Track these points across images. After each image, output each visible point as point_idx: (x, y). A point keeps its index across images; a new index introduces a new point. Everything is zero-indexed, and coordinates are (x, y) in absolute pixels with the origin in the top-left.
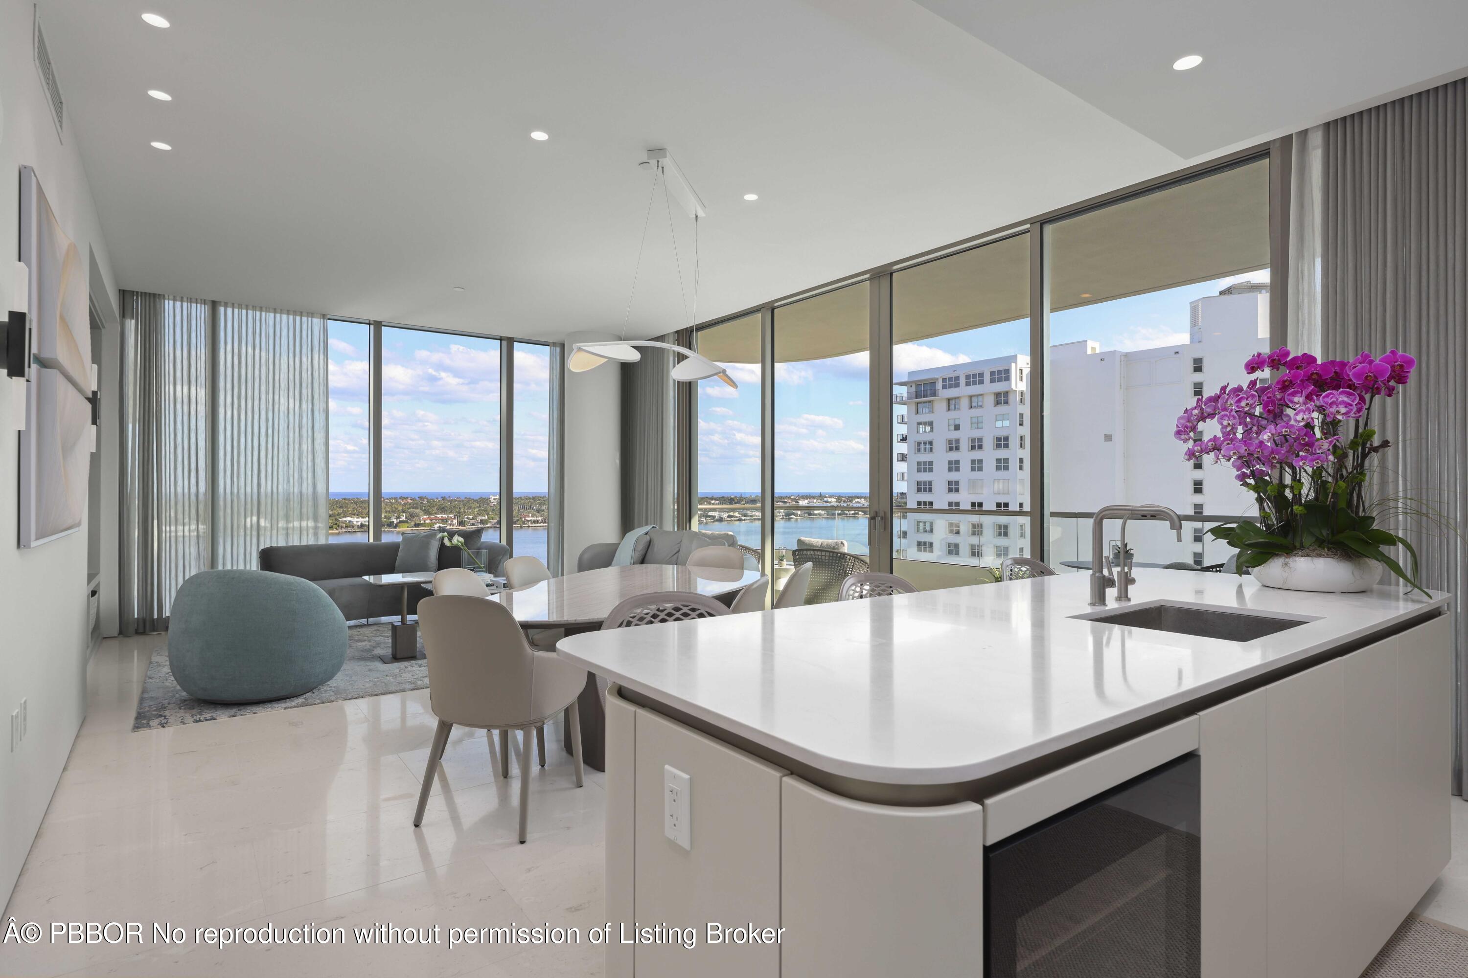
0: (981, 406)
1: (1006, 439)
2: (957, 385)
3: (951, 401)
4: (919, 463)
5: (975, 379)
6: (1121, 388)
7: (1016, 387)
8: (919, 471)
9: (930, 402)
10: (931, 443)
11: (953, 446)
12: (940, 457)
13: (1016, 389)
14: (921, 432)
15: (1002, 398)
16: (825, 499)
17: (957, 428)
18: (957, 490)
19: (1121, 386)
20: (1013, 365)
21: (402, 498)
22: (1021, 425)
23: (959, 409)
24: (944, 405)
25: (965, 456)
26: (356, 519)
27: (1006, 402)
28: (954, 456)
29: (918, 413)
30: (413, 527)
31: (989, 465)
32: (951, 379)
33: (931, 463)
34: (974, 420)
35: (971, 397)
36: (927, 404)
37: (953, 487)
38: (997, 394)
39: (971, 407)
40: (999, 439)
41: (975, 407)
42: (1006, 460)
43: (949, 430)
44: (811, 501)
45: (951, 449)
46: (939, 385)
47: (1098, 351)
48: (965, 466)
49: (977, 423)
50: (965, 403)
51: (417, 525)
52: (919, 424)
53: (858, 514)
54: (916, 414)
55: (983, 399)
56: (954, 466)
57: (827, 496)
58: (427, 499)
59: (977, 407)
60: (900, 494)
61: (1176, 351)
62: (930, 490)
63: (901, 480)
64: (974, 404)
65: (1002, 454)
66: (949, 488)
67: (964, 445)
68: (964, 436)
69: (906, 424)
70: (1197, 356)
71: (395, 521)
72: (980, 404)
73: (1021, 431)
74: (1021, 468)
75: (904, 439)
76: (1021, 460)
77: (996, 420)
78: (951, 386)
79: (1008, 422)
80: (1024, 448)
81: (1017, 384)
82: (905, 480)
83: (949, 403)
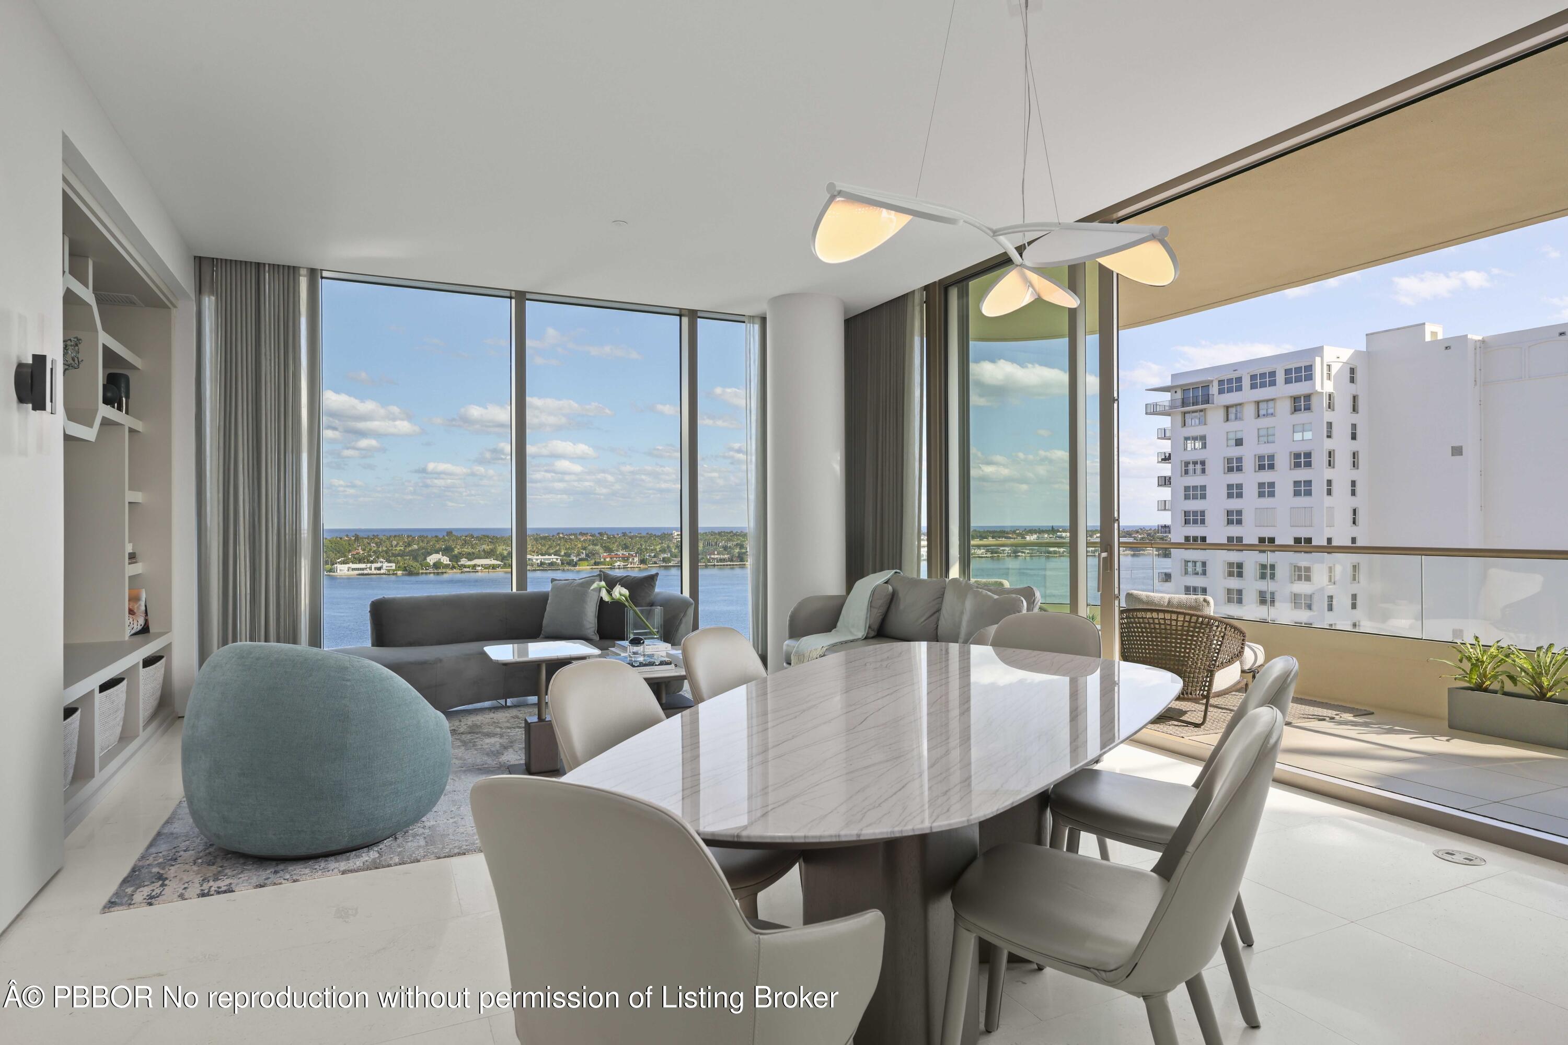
0: (1272, 414)
1: (1308, 455)
2: (1239, 389)
3: (1230, 410)
4: (1187, 489)
5: (1262, 379)
6: (1475, 384)
7: (1322, 388)
8: (1187, 497)
9: (1201, 411)
10: (1203, 463)
11: (1233, 466)
12: (1216, 480)
13: (1322, 391)
14: (1189, 448)
15: (1302, 404)
17: (1239, 442)
18: (1239, 522)
19: (1475, 381)
20: (1318, 360)
21: (582, 534)
22: (1329, 436)
23: (1241, 419)
24: (1221, 413)
25: (1250, 479)
26: (535, 557)
27: (1308, 408)
28: (1235, 478)
29: (1185, 425)
30: (593, 565)
31: (1284, 488)
32: (1230, 381)
33: (1203, 488)
34: (1263, 432)
35: (1258, 403)
36: (1197, 414)
37: (1234, 517)
38: (1294, 398)
39: (1259, 416)
40: (1297, 456)
41: (1264, 415)
42: (1308, 483)
43: (1227, 446)
44: (1040, 536)
45: (1230, 470)
46: (1214, 389)
47: (1440, 337)
48: (1250, 490)
49: (1266, 436)
50: (1249, 410)
51: (596, 564)
52: (1187, 439)
54: (1182, 427)
55: (1275, 404)
56: (1235, 491)
57: (1061, 530)
58: (607, 535)
59: (1266, 415)
60: (1162, 527)
61: (1562, 331)
62: (1203, 522)
63: (1161, 510)
64: (1262, 412)
65: (1302, 474)
66: (1228, 519)
67: (1249, 464)
68: (1249, 453)
69: (1170, 439)
71: (575, 559)
72: (1270, 411)
73: (1329, 444)
74: (1329, 492)
75: (1167, 459)
76: (1329, 482)
77: (1294, 432)
78: (1230, 390)
79: (1310, 433)
80: (1334, 467)
81: (1323, 385)
82: (1168, 510)
83: (1228, 412)
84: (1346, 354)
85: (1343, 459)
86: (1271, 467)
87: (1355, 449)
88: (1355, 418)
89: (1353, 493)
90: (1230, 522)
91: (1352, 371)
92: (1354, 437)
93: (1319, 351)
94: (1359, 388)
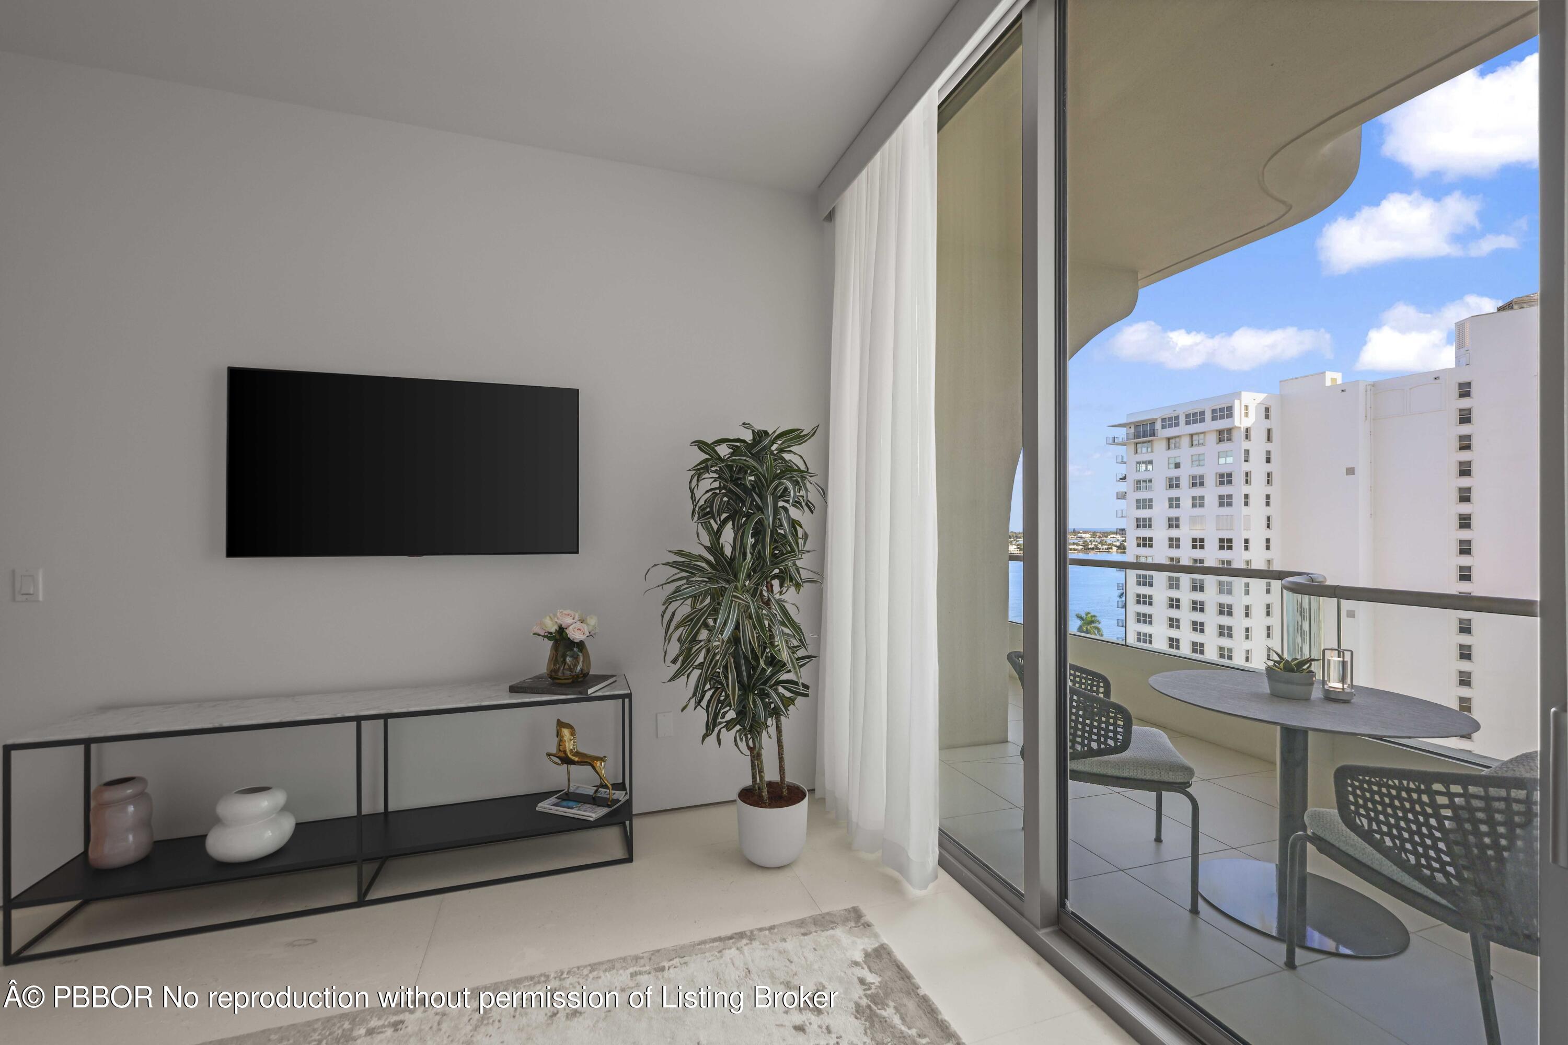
0: (1203, 444)
1: (1230, 475)
2: (1177, 425)
3: (1171, 441)
4: (1138, 501)
5: (1195, 417)
6: (1366, 419)
7: (1241, 424)
8: (1138, 507)
10: (1151, 481)
11: (1173, 483)
12: (1160, 494)
13: (1240, 426)
14: (1140, 470)
15: (1224, 435)
16: (1079, 535)
17: (1177, 466)
18: (1177, 526)
19: (1366, 416)
20: (1237, 402)
22: (1246, 461)
23: (1179, 448)
24: (1164, 444)
25: (1186, 494)
27: (1229, 439)
28: (1174, 493)
29: (1137, 452)
32: (1170, 419)
33: (1151, 500)
34: (1194, 458)
35: (1192, 436)
36: (1146, 444)
37: (1173, 523)
38: (1219, 432)
39: (1192, 445)
40: (1221, 476)
41: (1196, 445)
42: (1230, 496)
43: (1169, 468)
45: (1171, 486)
46: (1158, 425)
47: (1339, 382)
48: (1186, 503)
49: (1198, 460)
50: (1185, 441)
52: (1138, 463)
53: (1112, 548)
54: (1135, 454)
55: (1205, 436)
56: (1174, 503)
59: (1199, 444)
60: (1120, 530)
61: (1436, 376)
62: (1150, 526)
63: (1120, 517)
64: (1195, 442)
65: (1225, 490)
66: (1169, 524)
67: (1185, 482)
68: (1184, 474)
69: (1125, 463)
70: (1464, 380)
72: (1201, 442)
73: (1246, 467)
74: (1246, 504)
75: (1124, 478)
76: (1246, 496)
77: (1219, 457)
78: (1170, 426)
79: (1232, 458)
80: (1250, 484)
81: (1243, 421)
82: (1125, 517)
83: (1169, 442)
84: (1260, 397)
85: (1258, 478)
86: (1202, 484)
87: (1269, 470)
88: (1269, 446)
89: (1268, 504)
90: (1170, 526)
91: (1267, 410)
92: (1268, 461)
93: (1238, 395)
94: (1273, 423)
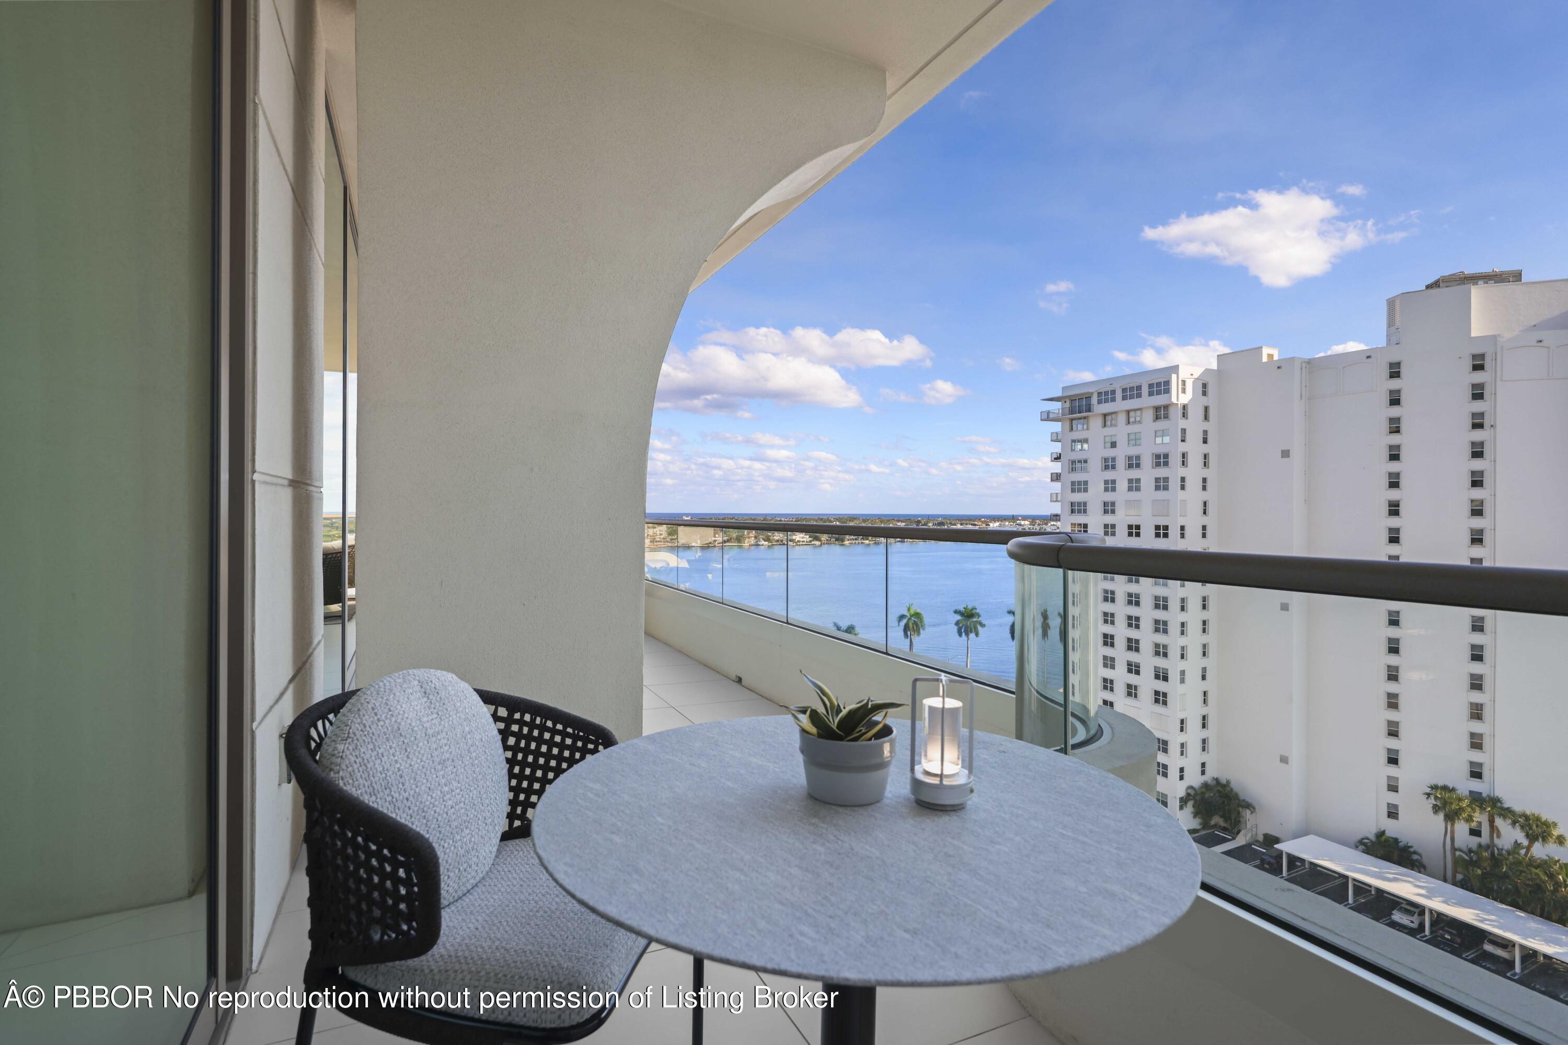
0: (1139, 421)
1: (1166, 456)
2: (1113, 400)
3: (1107, 417)
4: (1073, 483)
5: (1132, 392)
6: (1301, 399)
7: (1178, 400)
8: (1073, 491)
9: (1085, 418)
10: (1086, 462)
11: (1109, 464)
12: (1095, 477)
13: (1177, 402)
14: (1074, 450)
15: (1161, 412)
17: (1113, 445)
19: (1301, 396)
20: (1174, 376)
22: (1183, 441)
23: (1116, 426)
24: (1098, 422)
25: (1122, 476)
27: (1166, 417)
28: (1110, 475)
29: (1072, 430)
32: (1106, 393)
33: (1086, 483)
34: (1132, 437)
35: (1128, 412)
36: (1082, 421)
37: (1109, 508)
38: (1156, 408)
39: (1129, 423)
40: (1158, 456)
41: (1133, 422)
42: (1166, 479)
43: (1105, 448)
45: (1106, 467)
46: (1094, 400)
47: (1276, 358)
48: (1122, 485)
49: (1134, 440)
50: (1122, 418)
52: (1074, 441)
54: (1070, 431)
55: (1141, 413)
56: (1110, 486)
59: (1135, 422)
61: (1368, 355)
62: (1085, 511)
63: (1054, 501)
64: (1132, 420)
65: (1162, 472)
66: (1105, 509)
67: (1121, 463)
69: (1060, 441)
70: (1395, 359)
72: (1138, 419)
73: (1182, 447)
74: (1183, 488)
75: (1058, 458)
76: (1183, 479)
77: (1156, 437)
78: (1106, 401)
79: (1168, 437)
80: (1187, 467)
81: (1180, 397)
82: (1059, 501)
83: (1105, 419)
84: (1198, 372)
85: (1195, 460)
87: (1206, 452)
88: (1206, 426)
89: (1204, 488)
90: (1106, 512)
91: (1205, 386)
92: (1205, 441)
93: (1175, 369)
94: (1210, 400)
